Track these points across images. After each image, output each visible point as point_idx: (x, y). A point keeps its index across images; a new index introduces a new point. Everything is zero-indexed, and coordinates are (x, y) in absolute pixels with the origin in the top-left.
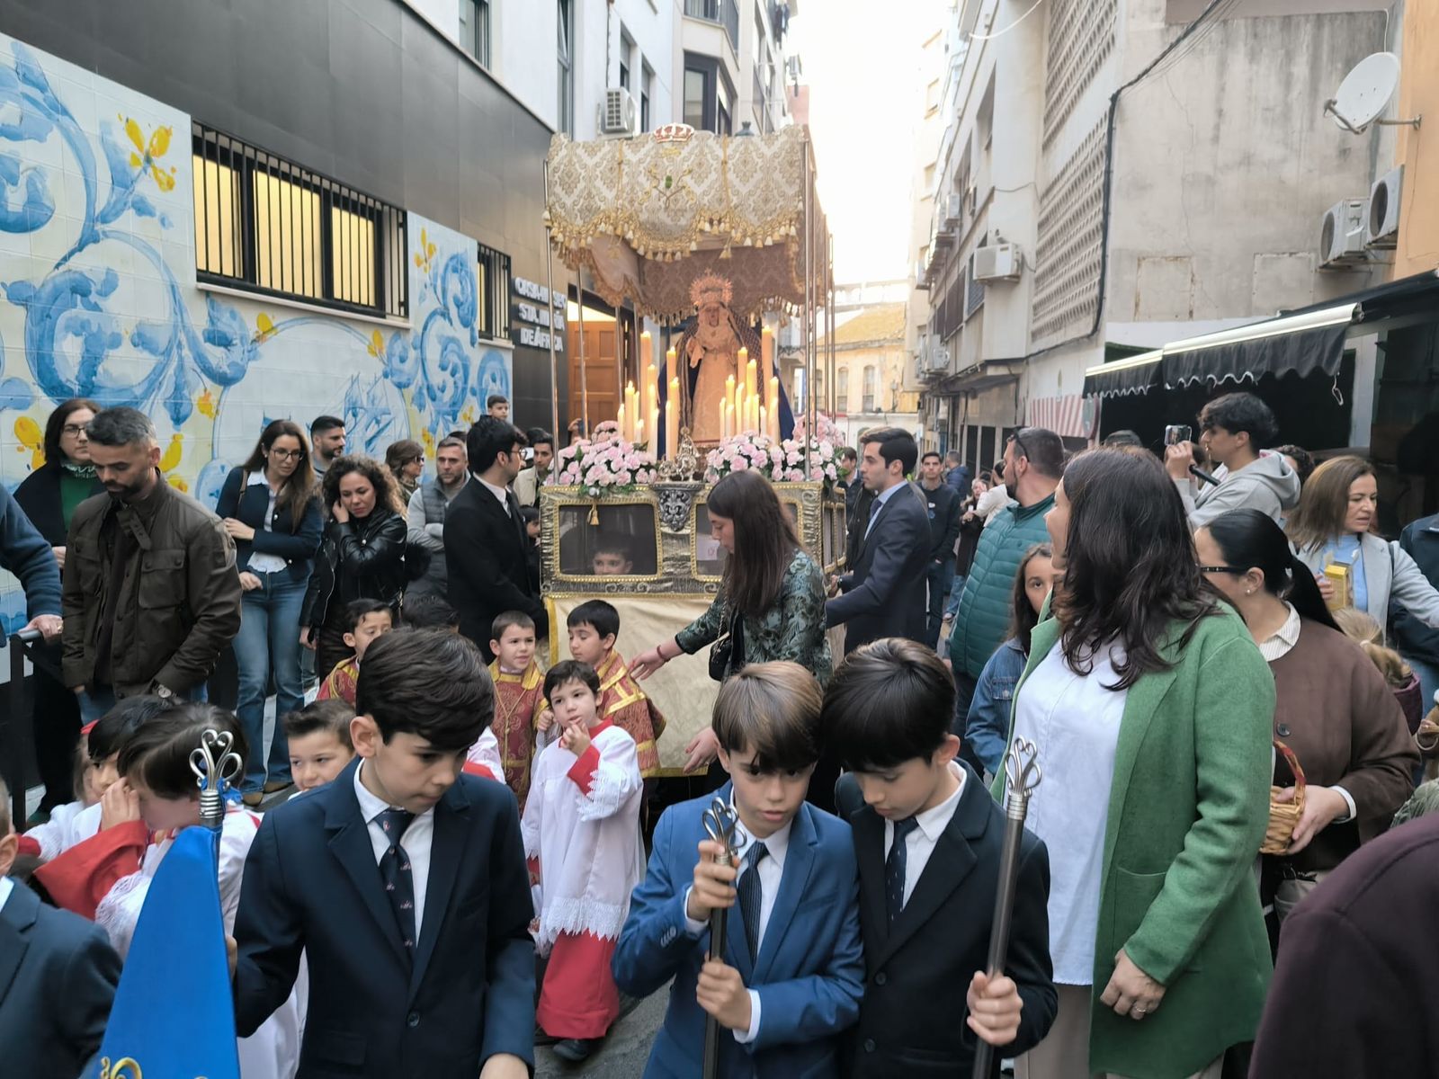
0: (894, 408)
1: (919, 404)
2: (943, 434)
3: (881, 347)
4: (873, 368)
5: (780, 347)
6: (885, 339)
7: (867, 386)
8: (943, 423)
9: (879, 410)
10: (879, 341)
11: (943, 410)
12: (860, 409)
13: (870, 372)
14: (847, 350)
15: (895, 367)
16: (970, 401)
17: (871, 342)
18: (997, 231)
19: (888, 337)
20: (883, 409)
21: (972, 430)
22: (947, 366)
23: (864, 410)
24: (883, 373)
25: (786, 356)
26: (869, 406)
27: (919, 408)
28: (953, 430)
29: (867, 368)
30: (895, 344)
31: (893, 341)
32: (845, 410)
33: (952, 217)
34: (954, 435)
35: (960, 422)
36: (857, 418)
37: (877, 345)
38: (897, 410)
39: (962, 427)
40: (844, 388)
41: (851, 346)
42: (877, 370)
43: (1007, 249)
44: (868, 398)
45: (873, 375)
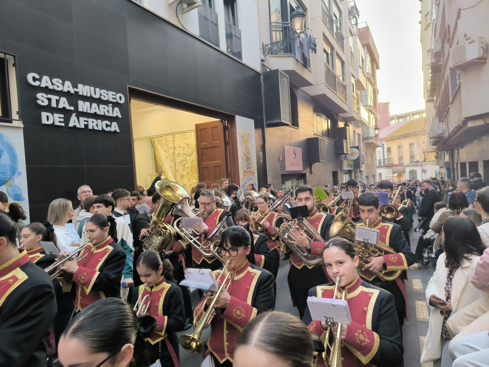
0: (425, 160)
1: (436, 157)
2: (448, 169)
3: (416, 135)
4: (413, 144)
5: (363, 138)
6: (418, 131)
7: (411, 152)
8: (447, 164)
9: (418, 162)
10: (415, 132)
11: (447, 158)
12: (409, 162)
13: (412, 146)
14: (401, 138)
15: (424, 142)
16: (460, 150)
17: (412, 133)
18: (466, 34)
19: (419, 130)
20: (420, 161)
21: (463, 165)
22: (444, 133)
23: (411, 162)
24: (418, 145)
25: (366, 141)
26: (413, 160)
27: (436, 158)
28: (453, 166)
29: (410, 145)
30: (423, 133)
31: (421, 132)
32: (403, 163)
33: (438, 51)
34: (454, 169)
35: (456, 161)
36: (408, 166)
37: (414, 134)
38: (426, 161)
39: (457, 164)
40: (401, 153)
41: (402, 136)
42: (415, 145)
43: (474, 41)
44: (412, 157)
45: (414, 147)
